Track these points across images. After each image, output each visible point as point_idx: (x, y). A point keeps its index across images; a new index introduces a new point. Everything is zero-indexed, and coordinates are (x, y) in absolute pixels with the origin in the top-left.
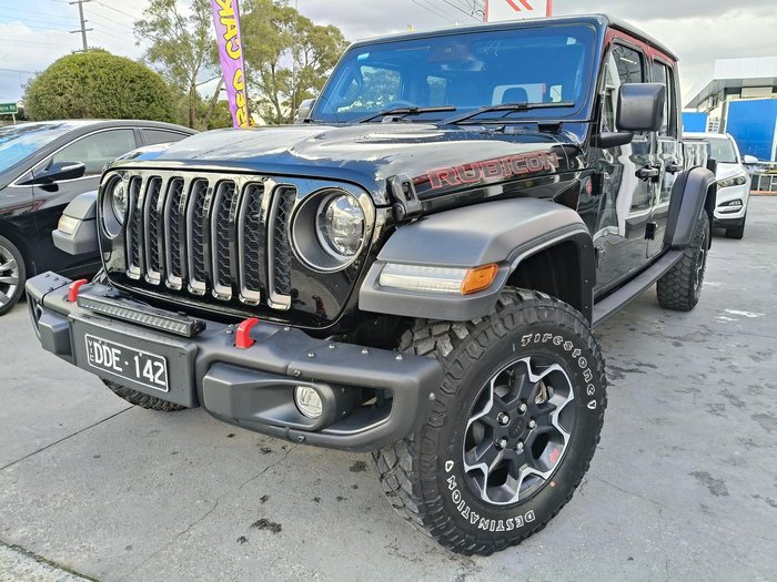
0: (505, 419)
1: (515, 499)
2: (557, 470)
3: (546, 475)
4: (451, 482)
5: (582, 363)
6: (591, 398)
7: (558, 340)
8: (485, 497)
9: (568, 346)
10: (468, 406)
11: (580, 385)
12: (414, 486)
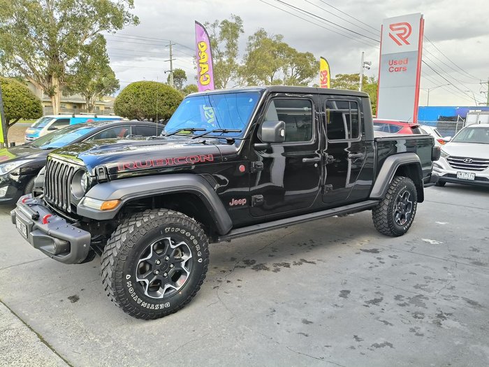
0: (158, 262)
1: (162, 297)
2: (183, 287)
3: (178, 289)
4: (129, 284)
5: (195, 242)
6: (200, 257)
7: (183, 232)
8: (146, 293)
9: (188, 234)
10: (139, 254)
11: (194, 251)
12: (112, 284)
